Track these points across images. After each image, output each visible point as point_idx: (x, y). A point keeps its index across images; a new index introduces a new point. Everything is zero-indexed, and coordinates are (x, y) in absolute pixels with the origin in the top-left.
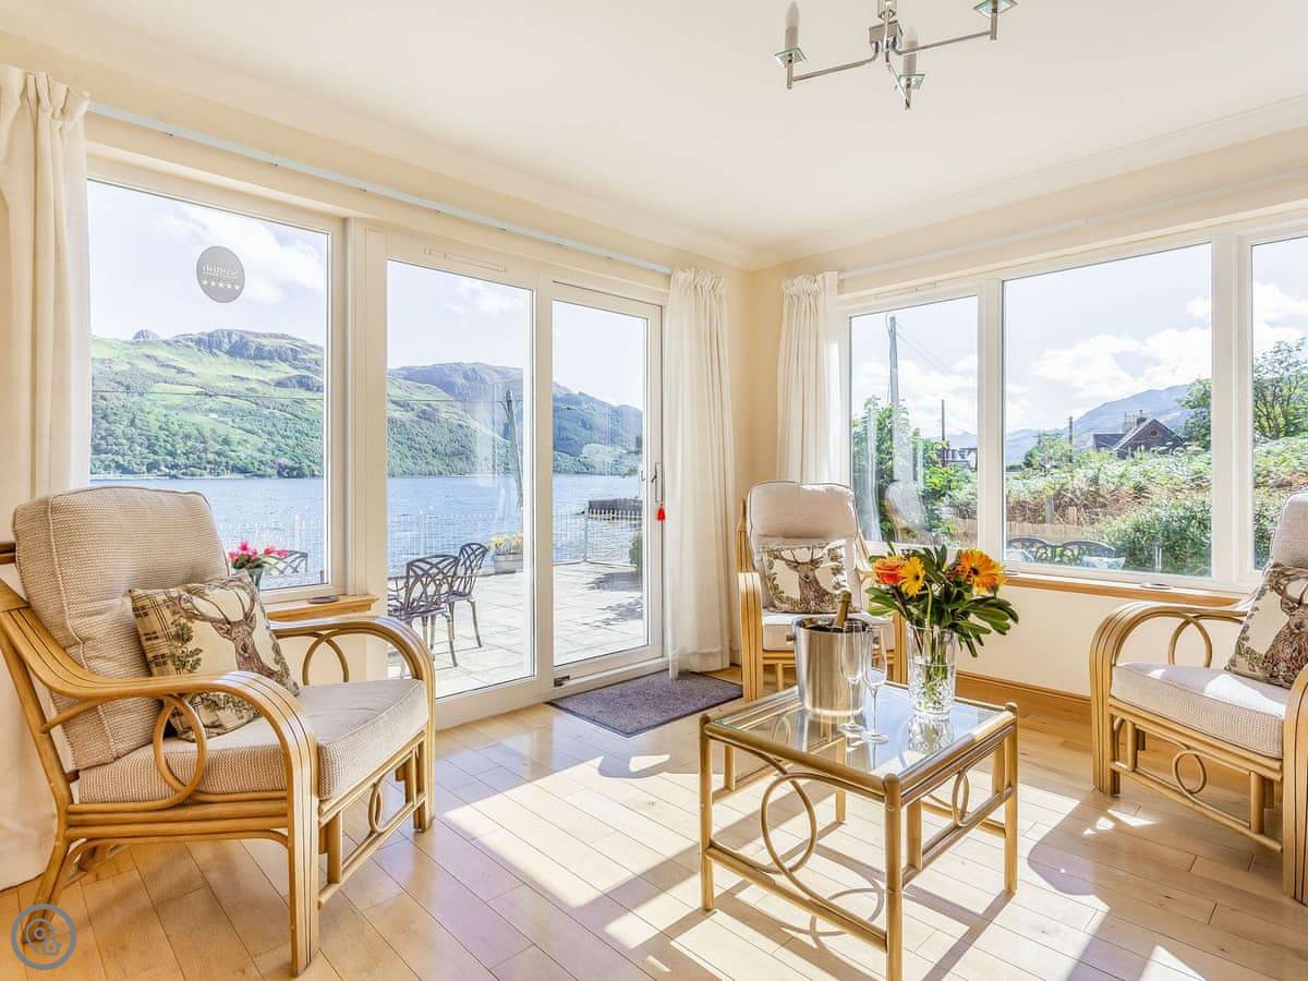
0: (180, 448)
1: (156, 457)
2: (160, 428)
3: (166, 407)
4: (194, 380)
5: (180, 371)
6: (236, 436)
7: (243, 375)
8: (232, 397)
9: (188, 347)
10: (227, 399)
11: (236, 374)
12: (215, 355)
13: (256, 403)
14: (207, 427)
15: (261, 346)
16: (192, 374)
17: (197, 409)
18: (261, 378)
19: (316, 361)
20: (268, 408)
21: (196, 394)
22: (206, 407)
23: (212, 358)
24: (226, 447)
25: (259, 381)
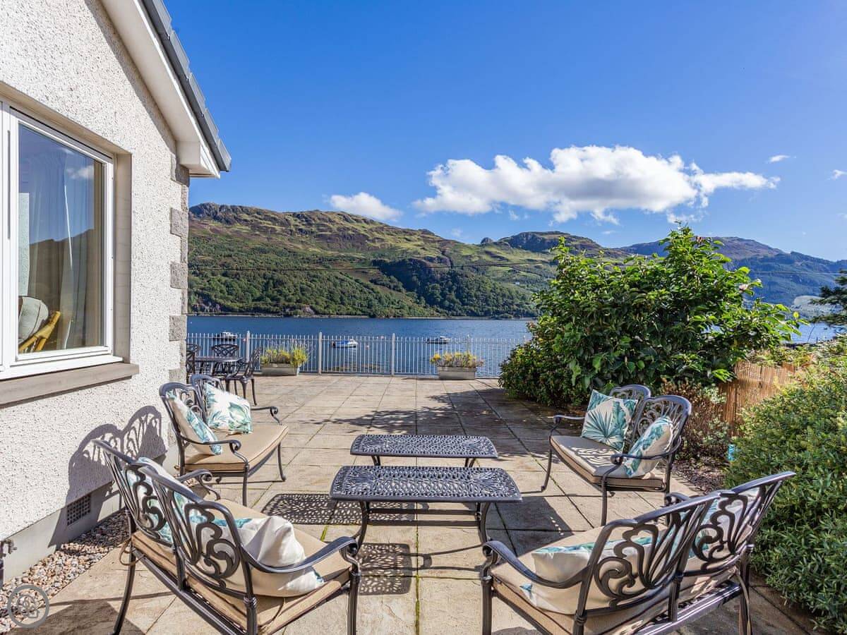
0: (501, 302)
1: (489, 307)
2: (491, 291)
3: (495, 280)
4: (509, 263)
5: (502, 258)
6: (529, 295)
7: (533, 259)
8: (528, 272)
9: (506, 244)
10: (525, 274)
11: (530, 258)
12: (519, 248)
13: (540, 275)
14: (514, 290)
15: (544, 240)
16: (508, 260)
17: (509, 280)
18: (543, 259)
19: (575, 246)
20: (547, 277)
21: (509, 271)
22: (514, 278)
23: (518, 251)
24: (523, 301)
25: (542, 261)
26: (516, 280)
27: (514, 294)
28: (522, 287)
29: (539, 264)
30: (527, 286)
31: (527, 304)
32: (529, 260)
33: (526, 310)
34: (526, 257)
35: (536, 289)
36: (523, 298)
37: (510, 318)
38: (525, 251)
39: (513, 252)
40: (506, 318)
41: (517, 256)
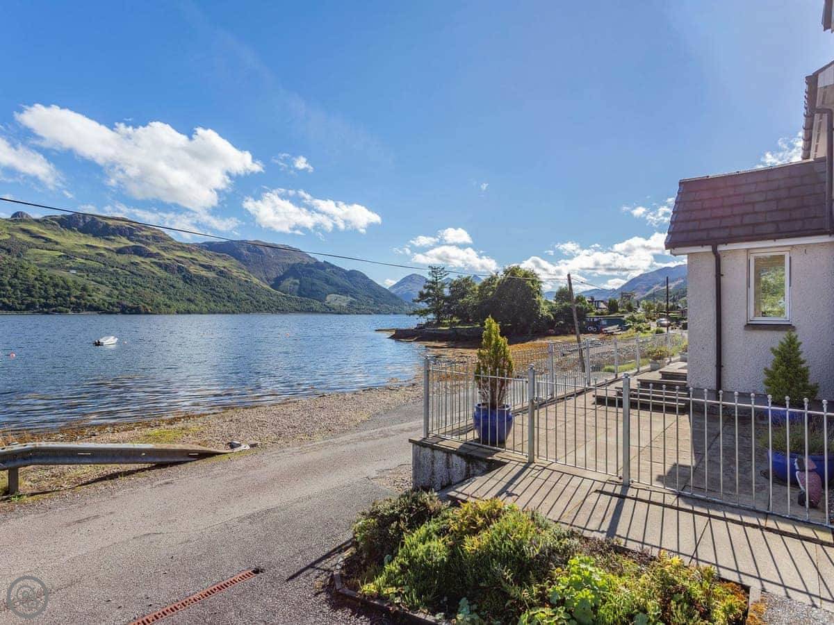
0: (52, 293)
1: (34, 299)
2: (36, 279)
3: (39, 265)
4: (58, 247)
5: (48, 240)
6: (91, 285)
7: (94, 245)
8: (86, 259)
9: (53, 224)
10: (83, 261)
11: (89, 243)
12: (74, 231)
13: (104, 264)
14: (70, 279)
15: (107, 225)
16: (57, 243)
17: (60, 266)
18: (107, 247)
19: (147, 237)
20: (113, 267)
21: (60, 256)
22: (67, 265)
23: (71, 233)
24: (85, 293)
25: (106, 249)
26: (71, 268)
27: (71, 284)
28: (80, 276)
29: (102, 252)
30: (88, 275)
31: (89, 296)
32: (87, 245)
33: (89, 303)
34: (83, 242)
35: (99, 279)
36: (84, 289)
37: (67, 312)
38: (82, 235)
39: (63, 234)
40: (60, 312)
41: (71, 240)
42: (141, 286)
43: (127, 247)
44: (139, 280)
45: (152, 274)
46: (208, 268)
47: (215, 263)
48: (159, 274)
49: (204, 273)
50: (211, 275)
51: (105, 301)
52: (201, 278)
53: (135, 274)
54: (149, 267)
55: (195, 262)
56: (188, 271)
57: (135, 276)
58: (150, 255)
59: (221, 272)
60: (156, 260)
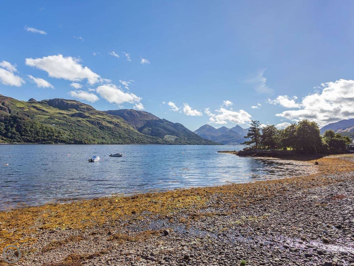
0: (46, 135)
1: (39, 137)
2: (40, 128)
3: (41, 122)
5: (44, 111)
6: (62, 131)
7: (62, 112)
8: (59, 119)
9: (46, 103)
12: (54, 107)
13: (66, 121)
14: (53, 128)
15: (67, 103)
17: (49, 123)
19: (84, 108)
20: (70, 123)
21: (48, 118)
25: (67, 114)
26: (53, 123)
27: (54, 130)
28: (57, 127)
29: (66, 116)
30: (60, 127)
33: (61, 139)
34: (58, 111)
35: (65, 128)
36: (59, 133)
37: (52, 143)
39: (50, 108)
41: (53, 111)
42: (82, 131)
43: (76, 114)
44: (81, 128)
45: (87, 126)
46: (110, 122)
47: (113, 120)
48: (89, 126)
49: (109, 125)
50: (112, 126)
51: (68, 138)
52: (108, 127)
53: (80, 126)
54: (85, 123)
55: (105, 120)
56: (102, 124)
57: (79, 127)
58: (85, 117)
59: (116, 124)
60: (88, 119)
